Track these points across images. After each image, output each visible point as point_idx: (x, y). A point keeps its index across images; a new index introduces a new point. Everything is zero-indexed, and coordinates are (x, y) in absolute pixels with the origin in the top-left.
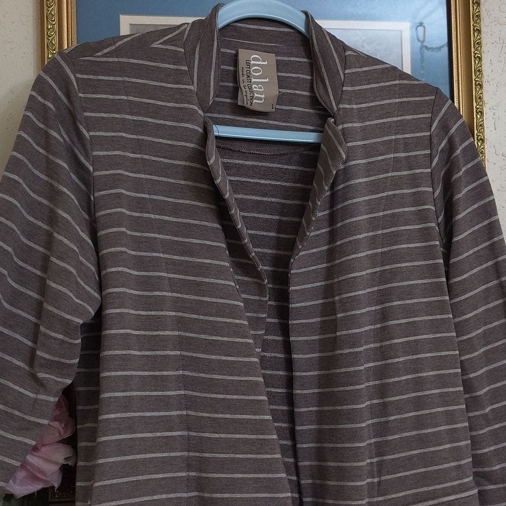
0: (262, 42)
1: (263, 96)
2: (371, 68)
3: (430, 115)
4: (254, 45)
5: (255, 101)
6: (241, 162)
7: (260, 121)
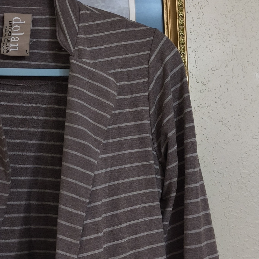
0: (25, 6)
1: (17, 45)
2: (102, 21)
3: (148, 52)
4: (18, 9)
5: (11, 49)
6: (9, 92)
7: (23, 62)
